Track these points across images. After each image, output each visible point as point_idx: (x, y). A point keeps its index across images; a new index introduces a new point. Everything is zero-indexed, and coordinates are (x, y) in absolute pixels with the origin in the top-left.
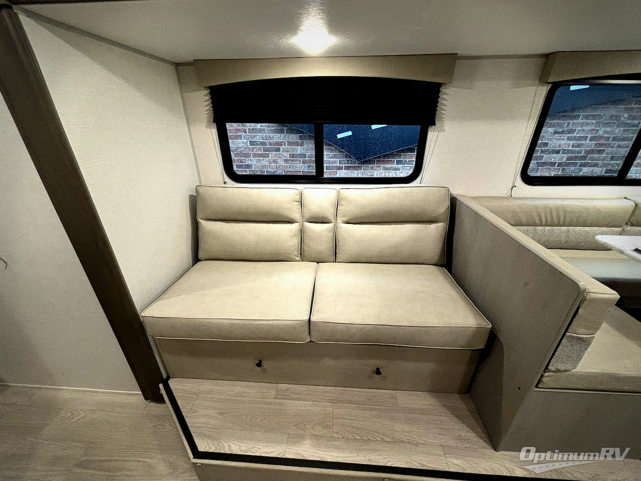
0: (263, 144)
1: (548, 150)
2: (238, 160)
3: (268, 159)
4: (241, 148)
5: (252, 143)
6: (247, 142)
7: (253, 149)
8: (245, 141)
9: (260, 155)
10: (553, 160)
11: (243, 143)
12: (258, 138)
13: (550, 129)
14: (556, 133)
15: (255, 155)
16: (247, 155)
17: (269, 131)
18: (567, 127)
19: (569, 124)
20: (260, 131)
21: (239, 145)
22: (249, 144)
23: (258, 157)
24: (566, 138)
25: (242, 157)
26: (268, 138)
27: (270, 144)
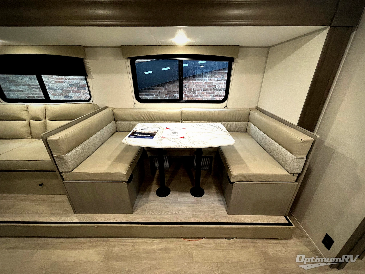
0: (76, 85)
1: (217, 89)
2: (65, 94)
3: (80, 94)
4: (65, 88)
5: (71, 85)
6: (68, 85)
7: (71, 88)
8: (67, 84)
9: (76, 92)
10: (220, 94)
11: (66, 85)
12: (73, 83)
13: (215, 79)
14: (218, 80)
15: (73, 92)
16: (69, 92)
17: (78, 79)
18: (222, 78)
19: (223, 77)
20: (74, 79)
21: (64, 86)
22: (69, 86)
23: (75, 92)
24: (223, 83)
25: (67, 92)
26: (78, 83)
27: (80, 86)
